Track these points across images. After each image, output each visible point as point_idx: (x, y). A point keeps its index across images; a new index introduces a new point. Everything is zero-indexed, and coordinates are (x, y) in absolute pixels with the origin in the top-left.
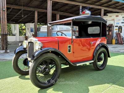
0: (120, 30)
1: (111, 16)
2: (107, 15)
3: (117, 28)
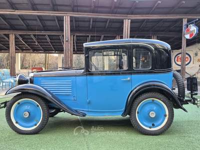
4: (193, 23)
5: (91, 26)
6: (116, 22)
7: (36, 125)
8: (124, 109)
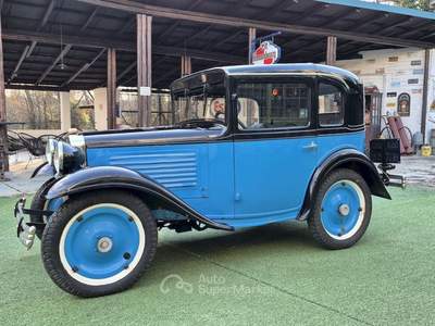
0: (404, 106)
1: (372, 61)
2: (361, 57)
3: (394, 100)
4: (269, 39)
5: (45, 20)
6: (109, 17)
7: (126, 267)
8: (300, 206)
